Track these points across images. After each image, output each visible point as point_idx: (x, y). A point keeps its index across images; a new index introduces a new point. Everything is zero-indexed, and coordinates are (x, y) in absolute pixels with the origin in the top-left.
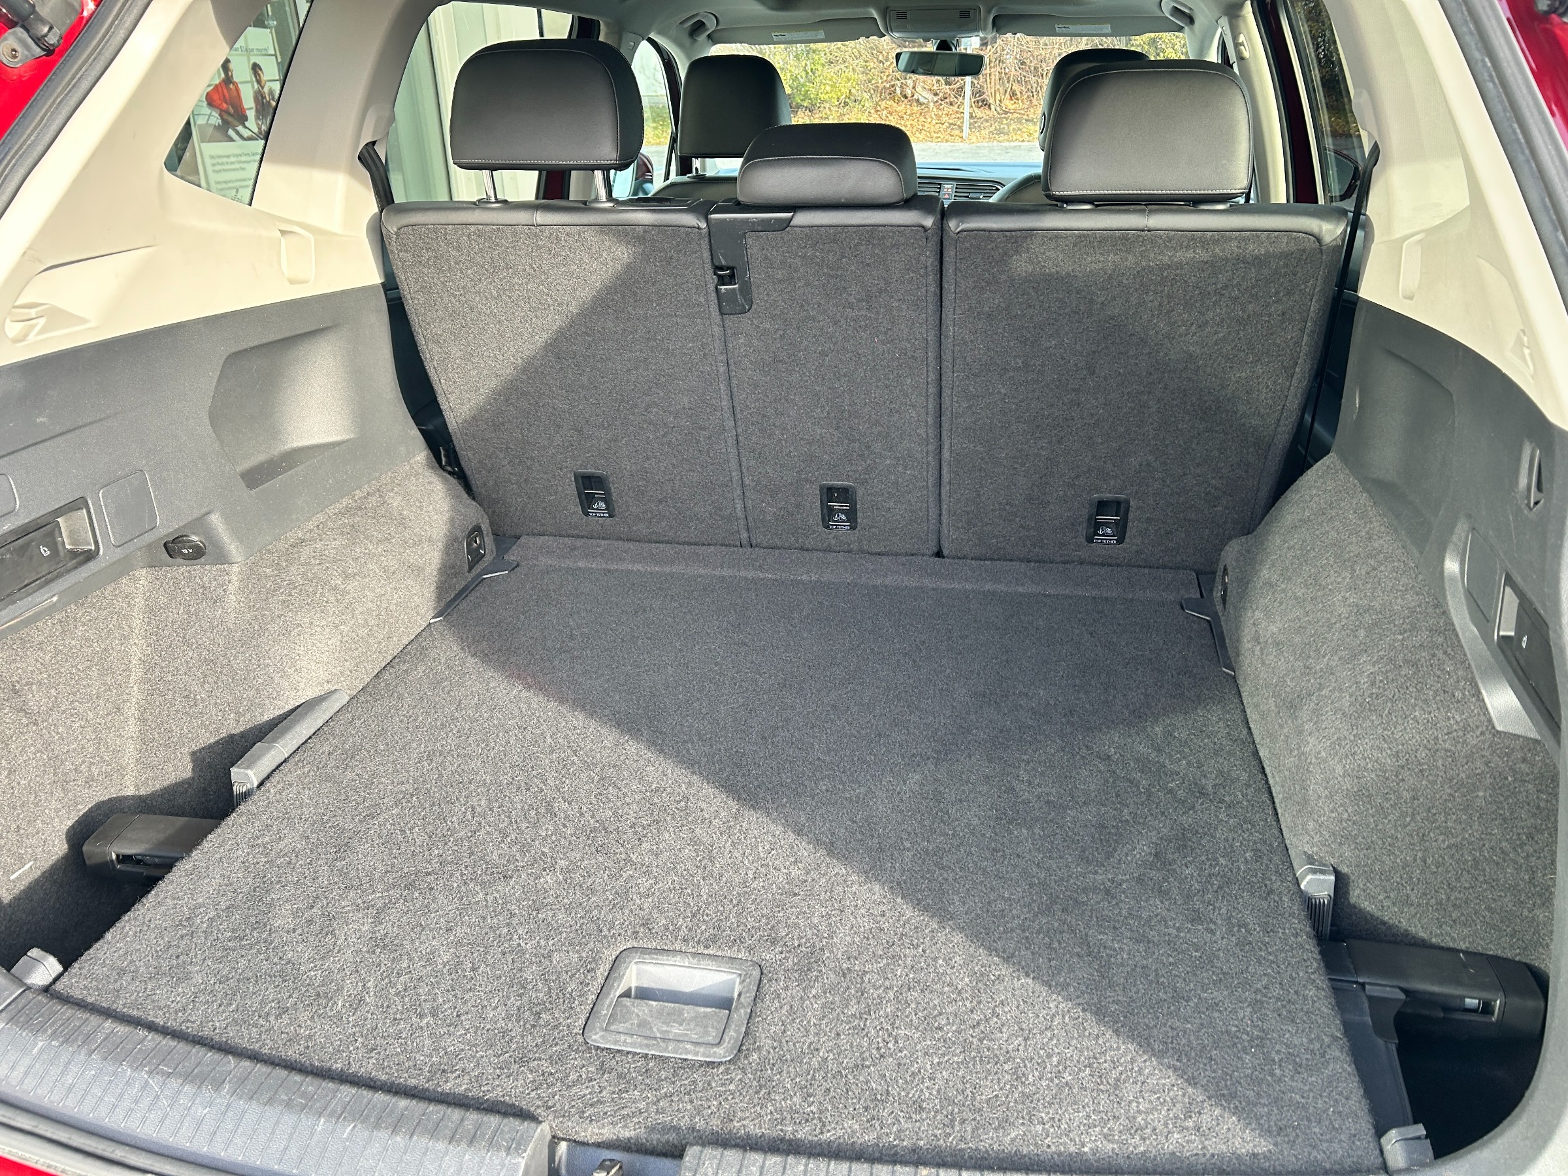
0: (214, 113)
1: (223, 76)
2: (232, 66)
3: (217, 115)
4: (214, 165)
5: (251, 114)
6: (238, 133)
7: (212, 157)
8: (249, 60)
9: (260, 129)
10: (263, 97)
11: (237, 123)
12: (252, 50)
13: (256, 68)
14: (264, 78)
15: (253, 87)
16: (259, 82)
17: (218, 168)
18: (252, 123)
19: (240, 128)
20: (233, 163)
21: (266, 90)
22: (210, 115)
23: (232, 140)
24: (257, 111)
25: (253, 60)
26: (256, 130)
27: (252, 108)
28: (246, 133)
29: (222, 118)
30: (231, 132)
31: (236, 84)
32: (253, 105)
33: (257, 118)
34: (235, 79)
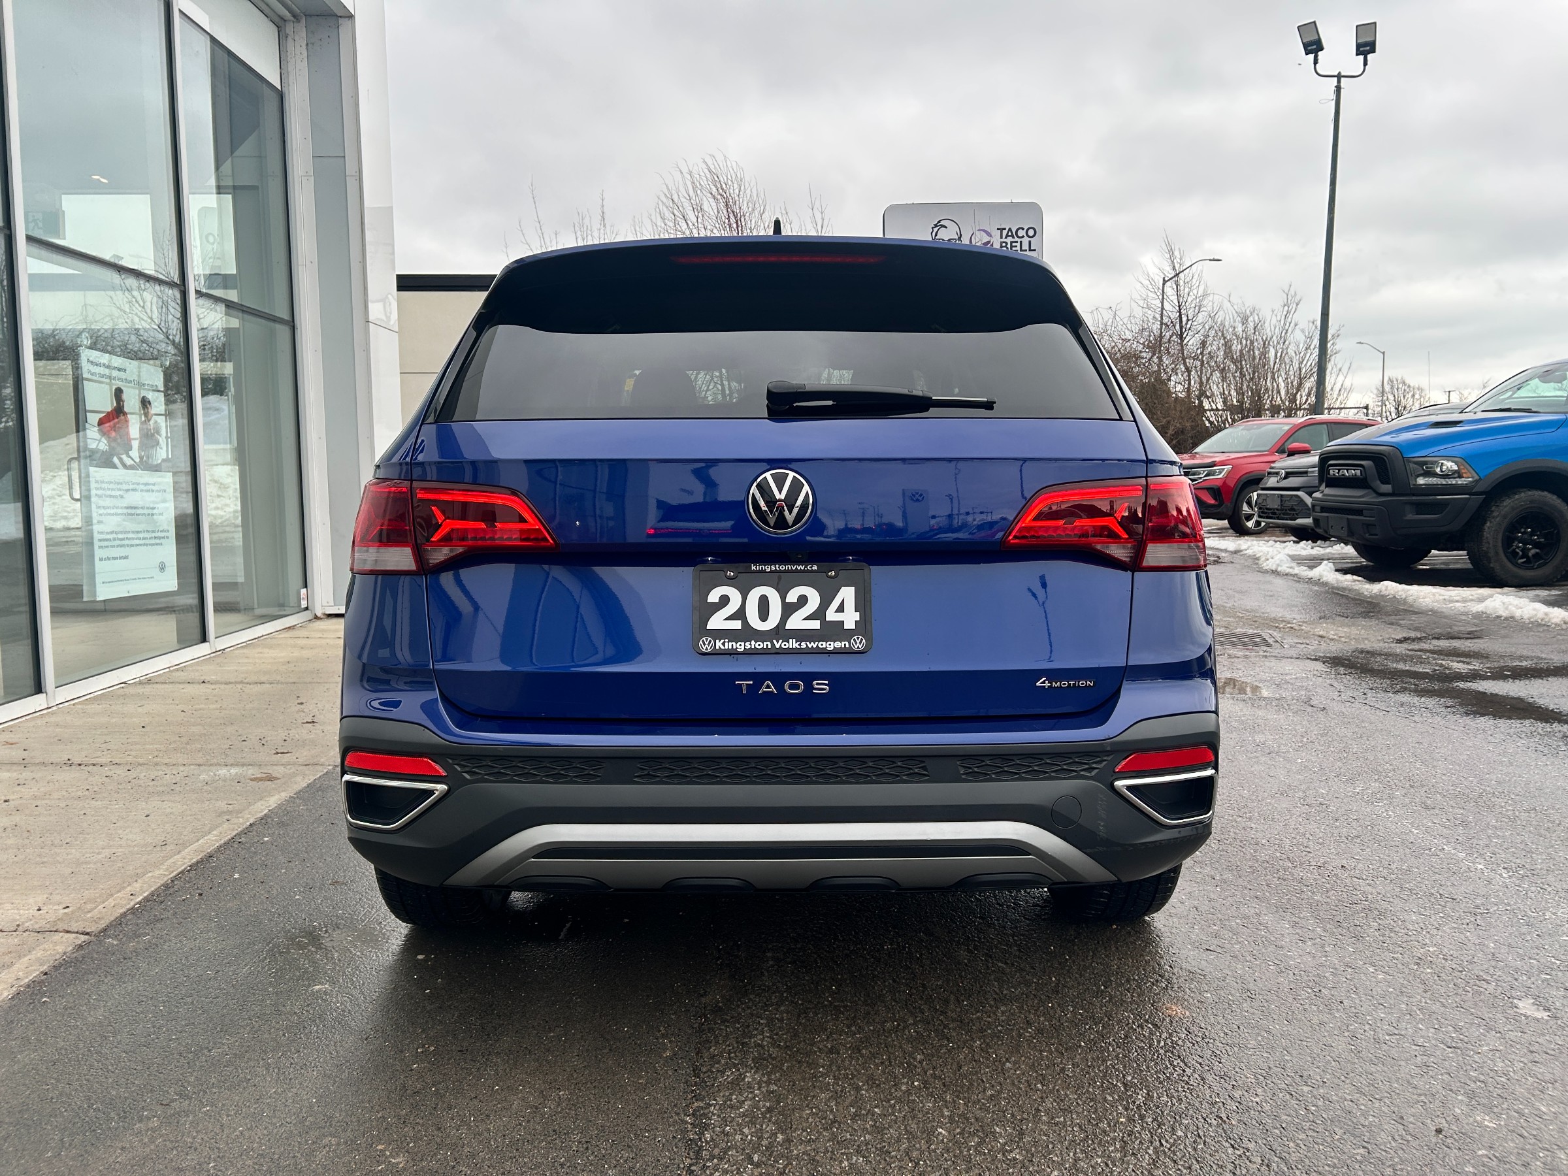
0: (103, 440)
1: (115, 405)
2: (125, 396)
3: (106, 442)
4: (97, 489)
5: (135, 444)
6: (121, 460)
7: (97, 482)
8: (140, 393)
10: (149, 430)
11: (121, 452)
12: (144, 384)
13: (145, 403)
14: (151, 410)
15: (141, 418)
16: (146, 415)
17: (100, 492)
18: (134, 453)
19: (124, 457)
20: (113, 490)
21: (151, 424)
22: (100, 441)
23: (114, 467)
25: (144, 393)
26: (138, 460)
27: (135, 439)
28: (129, 462)
29: (109, 445)
30: (115, 460)
31: (125, 414)
32: (138, 436)
33: (140, 448)
34: (126, 409)
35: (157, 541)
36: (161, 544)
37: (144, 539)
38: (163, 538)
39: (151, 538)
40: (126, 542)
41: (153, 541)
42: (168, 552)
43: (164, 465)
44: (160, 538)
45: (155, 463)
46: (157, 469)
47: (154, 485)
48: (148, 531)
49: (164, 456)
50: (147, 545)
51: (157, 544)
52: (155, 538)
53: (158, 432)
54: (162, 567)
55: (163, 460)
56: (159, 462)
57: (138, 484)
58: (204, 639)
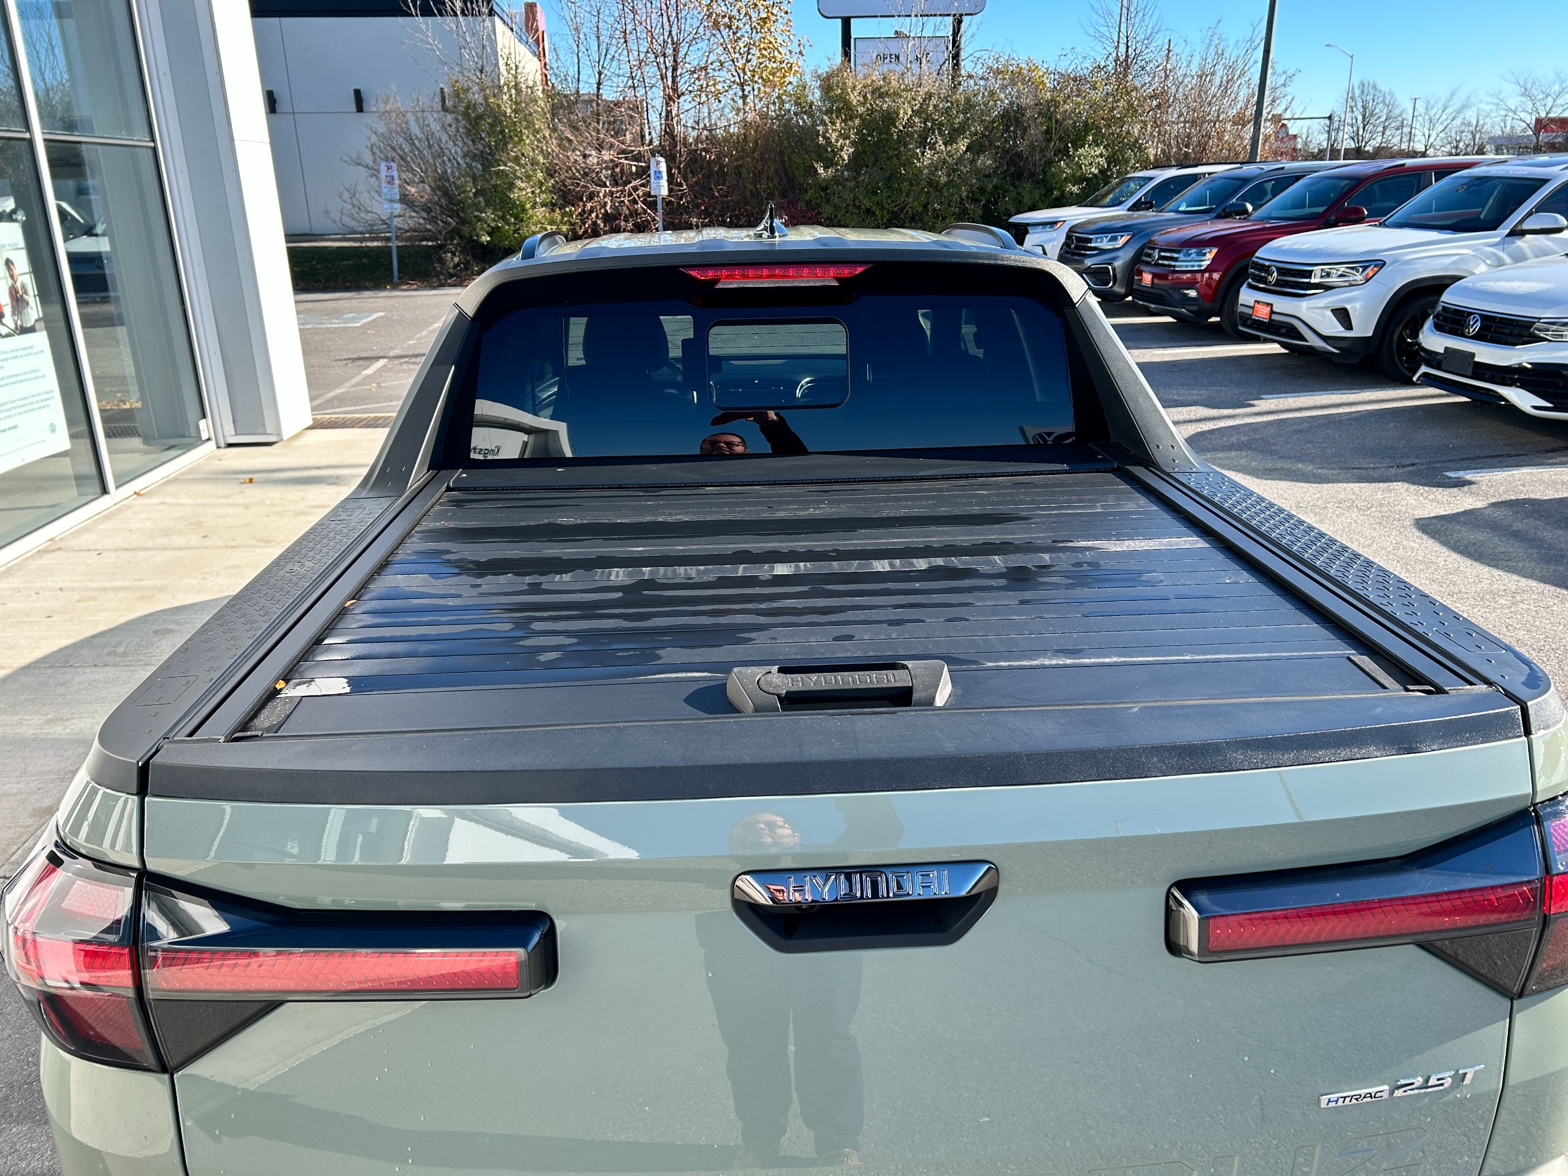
5: (7, 311)
9: (16, 324)
10: (17, 292)
12: (4, 246)
13: (8, 263)
14: (16, 272)
15: (8, 282)
16: (12, 276)
21: (18, 285)
24: (13, 307)
25: (7, 255)
26: (13, 326)
27: (7, 305)
32: (8, 301)
33: (13, 314)
35: (44, 403)
36: (48, 406)
37: (31, 404)
38: (49, 399)
39: (37, 402)
40: (13, 412)
41: (40, 404)
42: (56, 411)
43: (38, 326)
44: (46, 400)
45: (29, 325)
46: (32, 330)
47: (32, 347)
48: (34, 396)
49: (36, 317)
50: (34, 410)
51: (44, 407)
52: (42, 401)
53: (26, 293)
54: (53, 429)
55: (36, 321)
56: (32, 323)
57: (17, 350)
58: (105, 491)
